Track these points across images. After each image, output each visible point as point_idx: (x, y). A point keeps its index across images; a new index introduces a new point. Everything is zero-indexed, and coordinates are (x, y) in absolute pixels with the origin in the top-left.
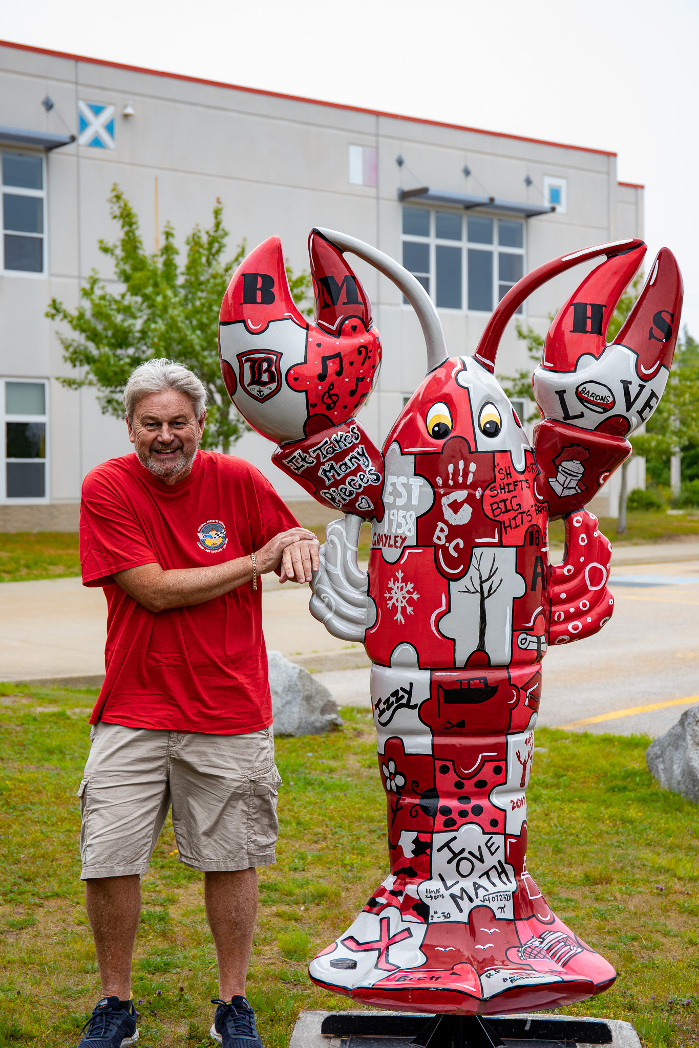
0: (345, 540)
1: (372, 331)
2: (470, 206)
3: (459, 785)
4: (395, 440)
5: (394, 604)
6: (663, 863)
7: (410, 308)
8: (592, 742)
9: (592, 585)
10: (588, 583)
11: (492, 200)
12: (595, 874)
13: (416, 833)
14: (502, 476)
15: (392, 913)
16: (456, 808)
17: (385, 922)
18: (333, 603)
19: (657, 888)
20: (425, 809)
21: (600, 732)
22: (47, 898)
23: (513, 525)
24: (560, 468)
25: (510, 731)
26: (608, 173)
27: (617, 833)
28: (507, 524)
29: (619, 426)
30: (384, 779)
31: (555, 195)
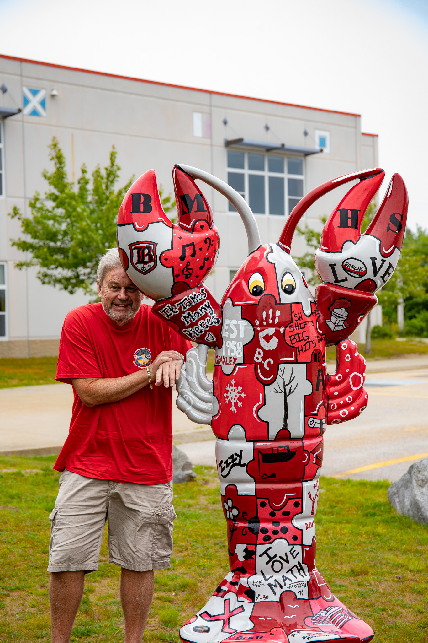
0: (198, 361)
1: (213, 228)
2: (269, 149)
3: (272, 514)
4: (229, 297)
5: (229, 401)
6: (400, 561)
7: (237, 214)
8: (353, 486)
9: (354, 387)
10: (352, 385)
11: (283, 145)
12: (357, 569)
13: (245, 546)
14: (297, 319)
15: (232, 596)
16: (271, 529)
17: (227, 602)
18: (191, 400)
19: (397, 577)
20: (251, 530)
21: (358, 479)
22: (12, 590)
23: (304, 349)
24: (333, 313)
25: (304, 480)
26: (355, 127)
27: (370, 543)
28: (300, 349)
29: (369, 286)
30: (225, 511)
31: (323, 142)
